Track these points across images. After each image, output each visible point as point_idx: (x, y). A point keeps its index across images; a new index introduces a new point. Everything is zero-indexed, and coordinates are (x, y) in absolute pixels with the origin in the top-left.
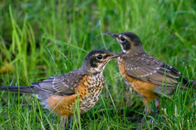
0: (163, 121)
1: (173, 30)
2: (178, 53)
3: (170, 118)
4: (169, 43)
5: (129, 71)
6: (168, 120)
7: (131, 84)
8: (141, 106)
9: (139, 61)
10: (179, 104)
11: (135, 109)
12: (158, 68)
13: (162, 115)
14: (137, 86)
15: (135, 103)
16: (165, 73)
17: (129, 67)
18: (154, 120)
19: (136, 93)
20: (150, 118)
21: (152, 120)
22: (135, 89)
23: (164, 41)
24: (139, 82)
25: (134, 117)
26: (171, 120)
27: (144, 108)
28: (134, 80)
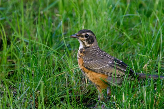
0: (113, 105)
3: (119, 104)
6: (117, 105)
7: (87, 75)
8: (95, 94)
9: (94, 55)
10: (126, 92)
11: (90, 96)
13: (112, 101)
14: (92, 76)
15: (90, 91)
16: (115, 66)
17: (86, 60)
18: (105, 105)
20: (102, 104)
21: (104, 105)
22: (90, 79)
24: (93, 73)
25: (88, 103)
26: (119, 105)
27: (97, 95)
28: (90, 72)
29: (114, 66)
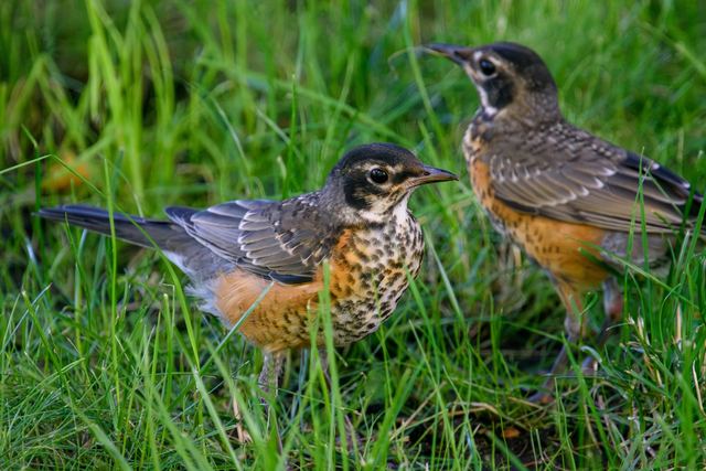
0: (633, 362)
1: (669, 35)
2: (686, 116)
3: (659, 355)
4: (655, 81)
5: (504, 184)
6: (652, 361)
7: (515, 233)
8: (552, 312)
9: (539, 149)
10: (692, 302)
11: (532, 321)
12: (610, 173)
13: (630, 343)
14: (535, 238)
15: (532, 299)
16: (640, 190)
17: (503, 172)
18: (601, 361)
19: (536, 263)
20: (585, 355)
21: (594, 359)
22: (529, 249)
23: (635, 74)
24: (541, 224)
25: (528, 351)
26: (661, 360)
27: (562, 315)
28: (526, 218)
29: (635, 193)
